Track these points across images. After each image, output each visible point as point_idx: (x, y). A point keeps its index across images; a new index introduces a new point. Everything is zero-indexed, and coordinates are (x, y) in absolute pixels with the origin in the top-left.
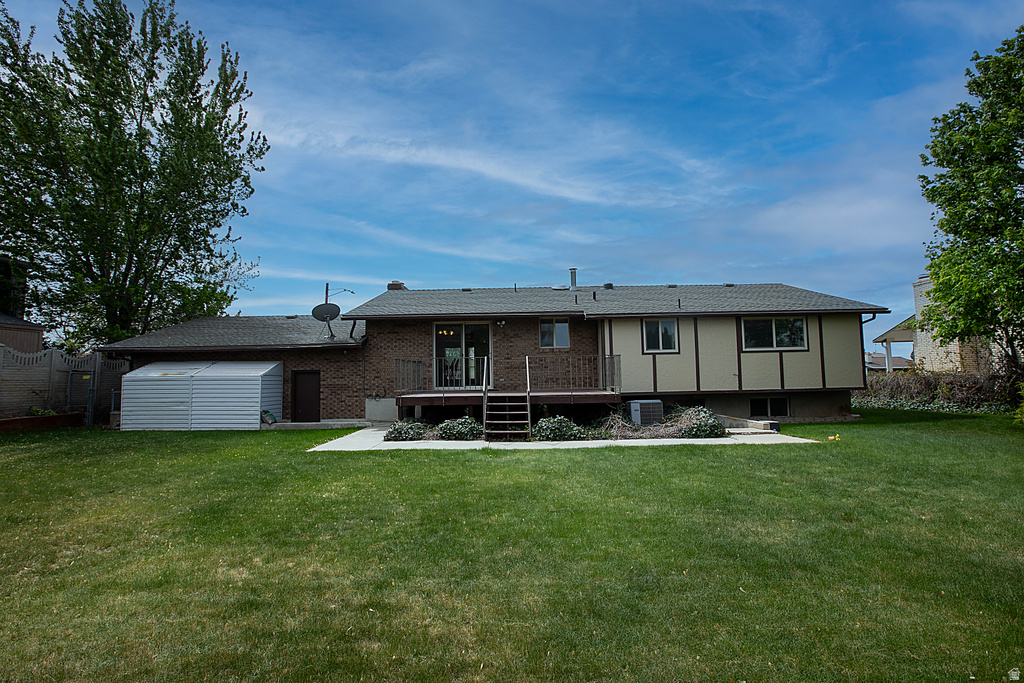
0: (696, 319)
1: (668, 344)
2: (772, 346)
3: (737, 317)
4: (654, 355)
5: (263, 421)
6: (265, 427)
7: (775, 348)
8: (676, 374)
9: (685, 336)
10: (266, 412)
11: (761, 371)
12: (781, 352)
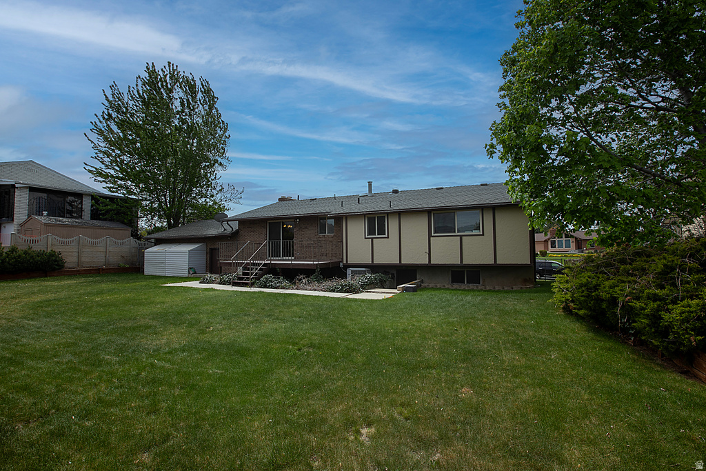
0: (400, 214)
1: (382, 232)
2: (455, 232)
3: (429, 212)
4: (372, 239)
5: (189, 273)
6: (190, 275)
7: (457, 234)
8: (386, 252)
9: (392, 225)
10: (190, 268)
11: (445, 251)
12: (461, 236)
